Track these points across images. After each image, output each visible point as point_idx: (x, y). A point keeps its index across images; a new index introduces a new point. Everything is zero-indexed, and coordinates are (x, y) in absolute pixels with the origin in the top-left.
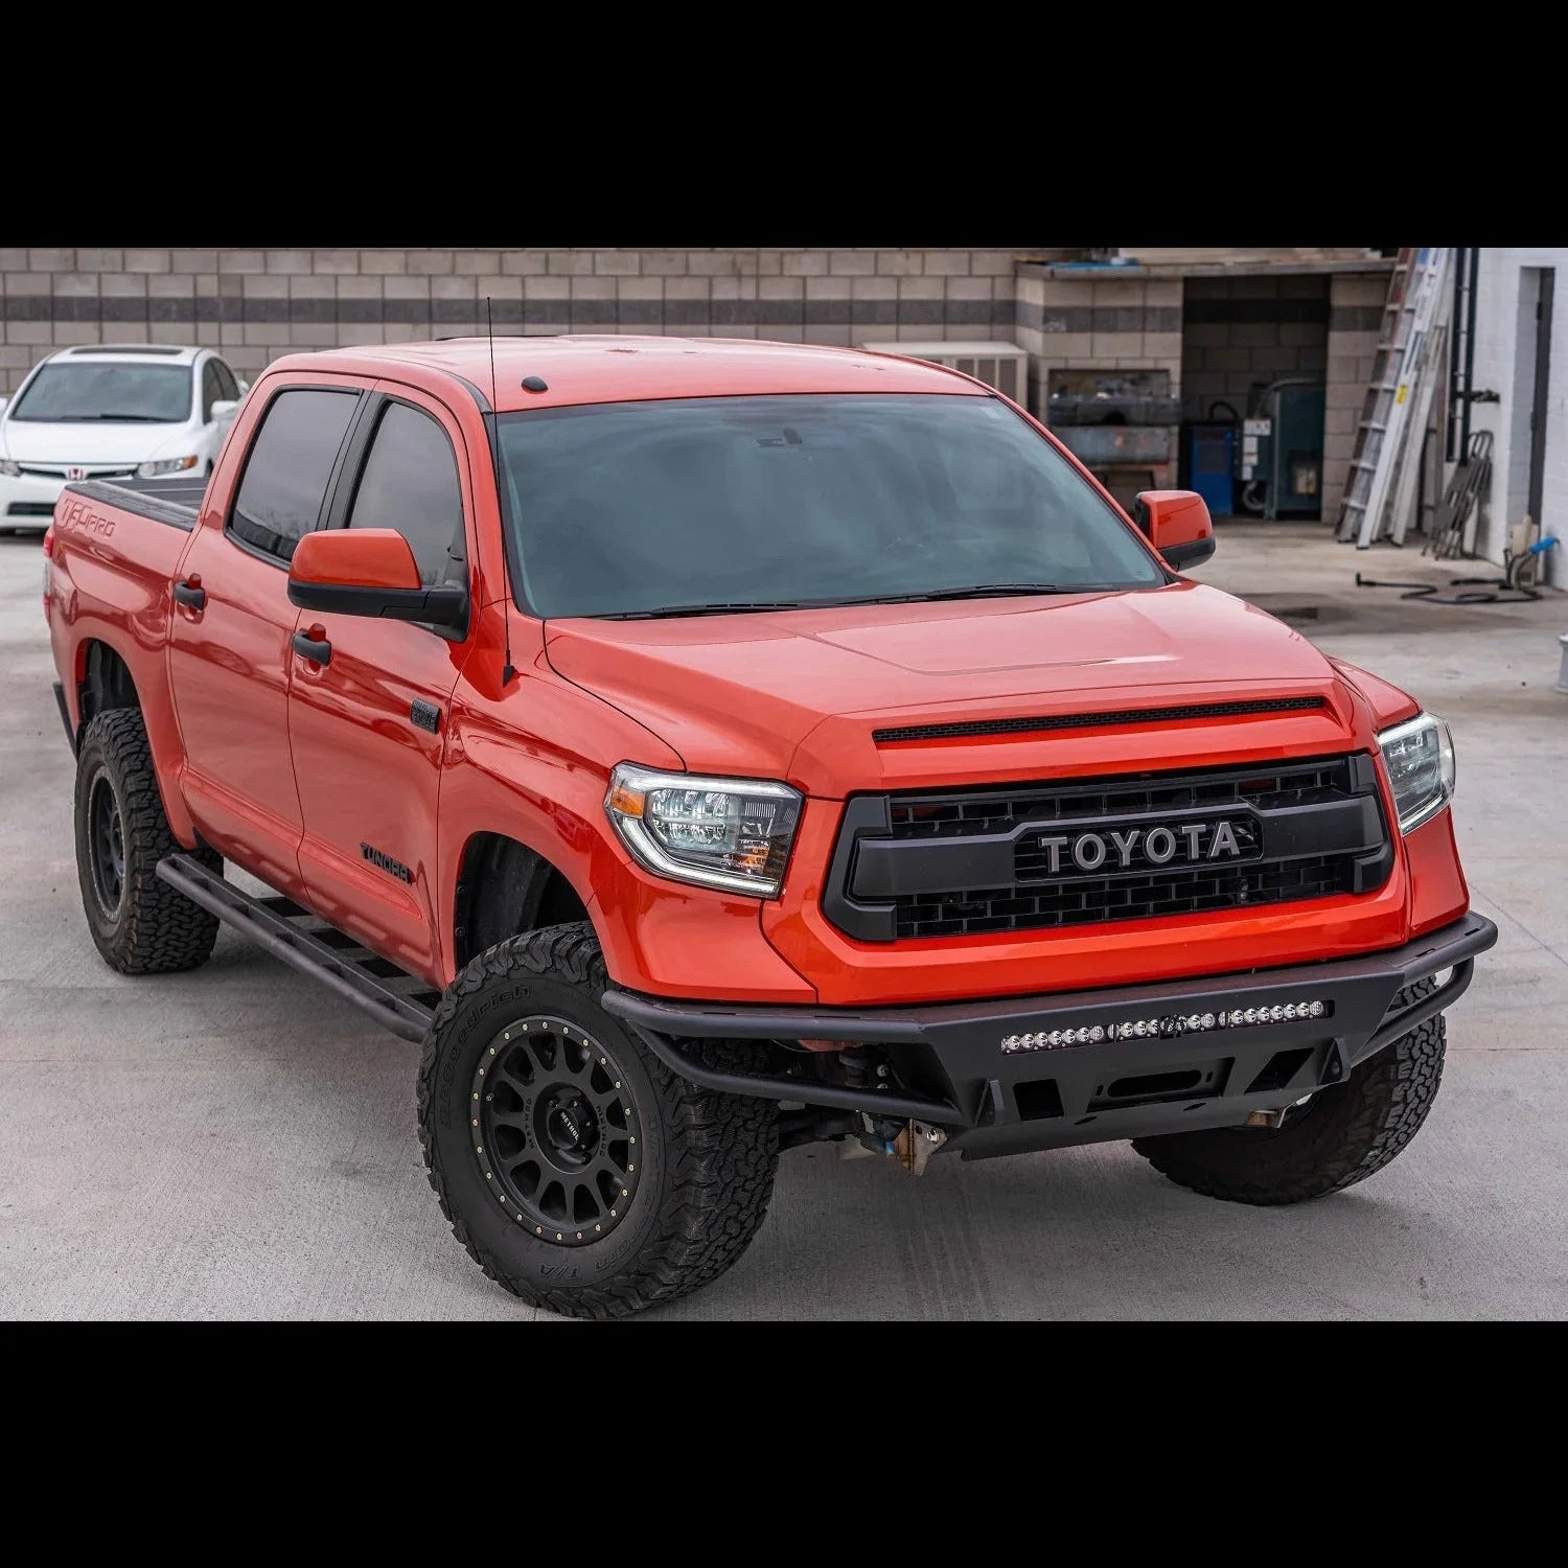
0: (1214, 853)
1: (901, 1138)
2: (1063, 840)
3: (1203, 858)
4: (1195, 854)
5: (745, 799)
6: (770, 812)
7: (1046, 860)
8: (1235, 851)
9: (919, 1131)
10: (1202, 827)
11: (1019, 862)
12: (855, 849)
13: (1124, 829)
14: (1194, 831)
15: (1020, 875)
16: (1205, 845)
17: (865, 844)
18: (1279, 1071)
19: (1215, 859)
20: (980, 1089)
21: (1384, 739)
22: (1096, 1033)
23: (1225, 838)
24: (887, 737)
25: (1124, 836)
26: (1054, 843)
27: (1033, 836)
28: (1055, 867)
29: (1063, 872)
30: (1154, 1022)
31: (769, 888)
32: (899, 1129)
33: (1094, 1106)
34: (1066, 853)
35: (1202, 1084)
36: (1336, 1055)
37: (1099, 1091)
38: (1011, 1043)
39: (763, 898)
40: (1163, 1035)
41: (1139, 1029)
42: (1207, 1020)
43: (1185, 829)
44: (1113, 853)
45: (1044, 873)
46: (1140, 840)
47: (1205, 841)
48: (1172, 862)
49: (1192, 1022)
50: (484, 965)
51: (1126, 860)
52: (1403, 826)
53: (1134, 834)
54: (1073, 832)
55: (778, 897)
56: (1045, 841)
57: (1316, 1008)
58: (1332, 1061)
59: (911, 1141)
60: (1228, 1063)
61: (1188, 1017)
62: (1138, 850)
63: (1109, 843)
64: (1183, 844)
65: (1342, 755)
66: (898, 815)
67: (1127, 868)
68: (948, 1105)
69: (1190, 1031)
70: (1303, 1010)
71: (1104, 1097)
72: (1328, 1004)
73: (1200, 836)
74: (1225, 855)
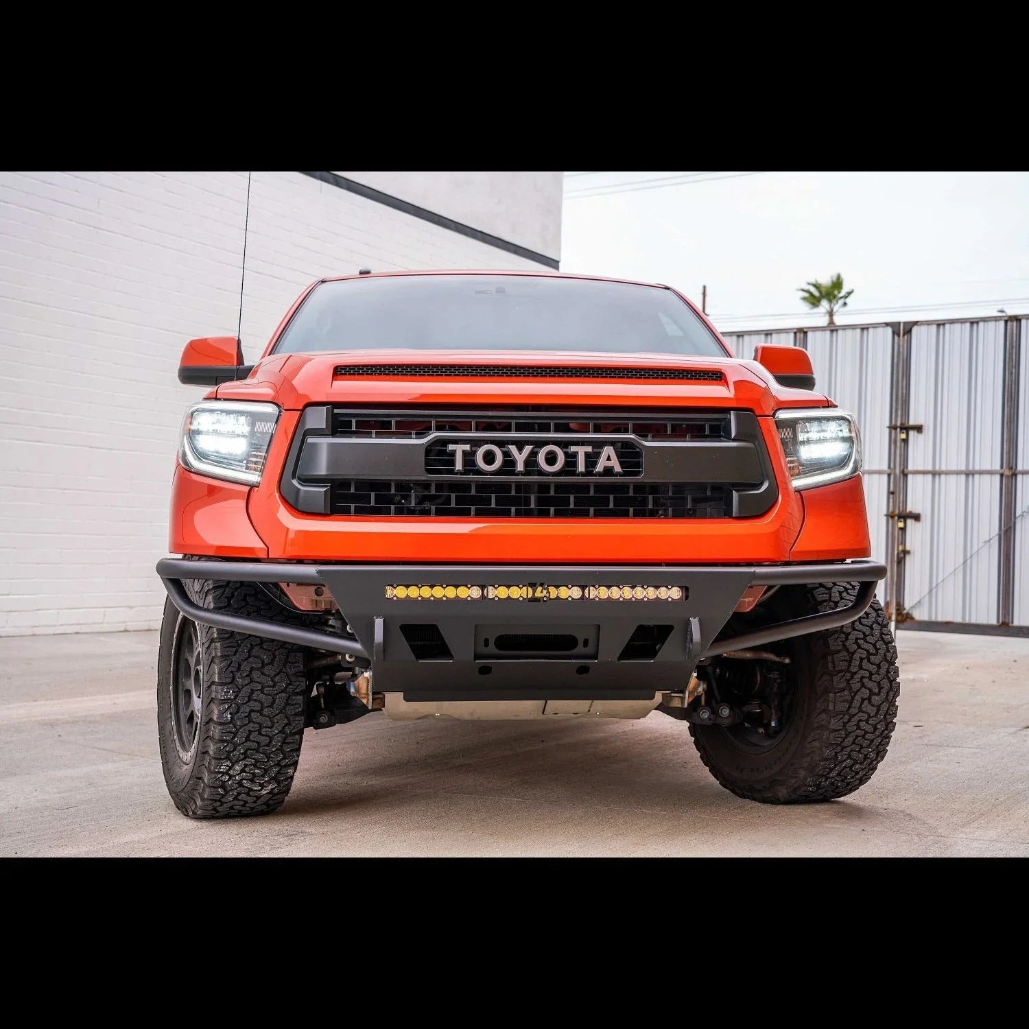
0: (599, 468)
1: (361, 680)
2: (467, 448)
3: (589, 473)
4: (581, 468)
7: (453, 463)
8: (618, 469)
10: (589, 449)
11: (429, 463)
12: (302, 443)
13: (520, 445)
14: (581, 451)
15: (429, 471)
16: (591, 462)
17: (309, 440)
19: (599, 474)
22: (475, 592)
23: (609, 458)
25: (520, 450)
28: (459, 466)
29: (466, 471)
34: (469, 458)
35: (581, 648)
37: (487, 643)
41: (513, 593)
42: (575, 592)
43: (573, 449)
44: (509, 462)
45: (452, 472)
46: (533, 454)
47: (591, 460)
48: (561, 472)
51: (520, 467)
53: (528, 449)
54: (476, 443)
56: (451, 447)
57: (675, 593)
59: (368, 683)
60: (597, 631)
61: (558, 588)
62: (531, 461)
63: (507, 454)
64: (571, 460)
65: (727, 410)
66: (341, 423)
67: (520, 473)
68: (356, 640)
69: (561, 598)
70: (663, 593)
71: (492, 649)
72: (685, 589)
73: (587, 455)
74: (608, 471)
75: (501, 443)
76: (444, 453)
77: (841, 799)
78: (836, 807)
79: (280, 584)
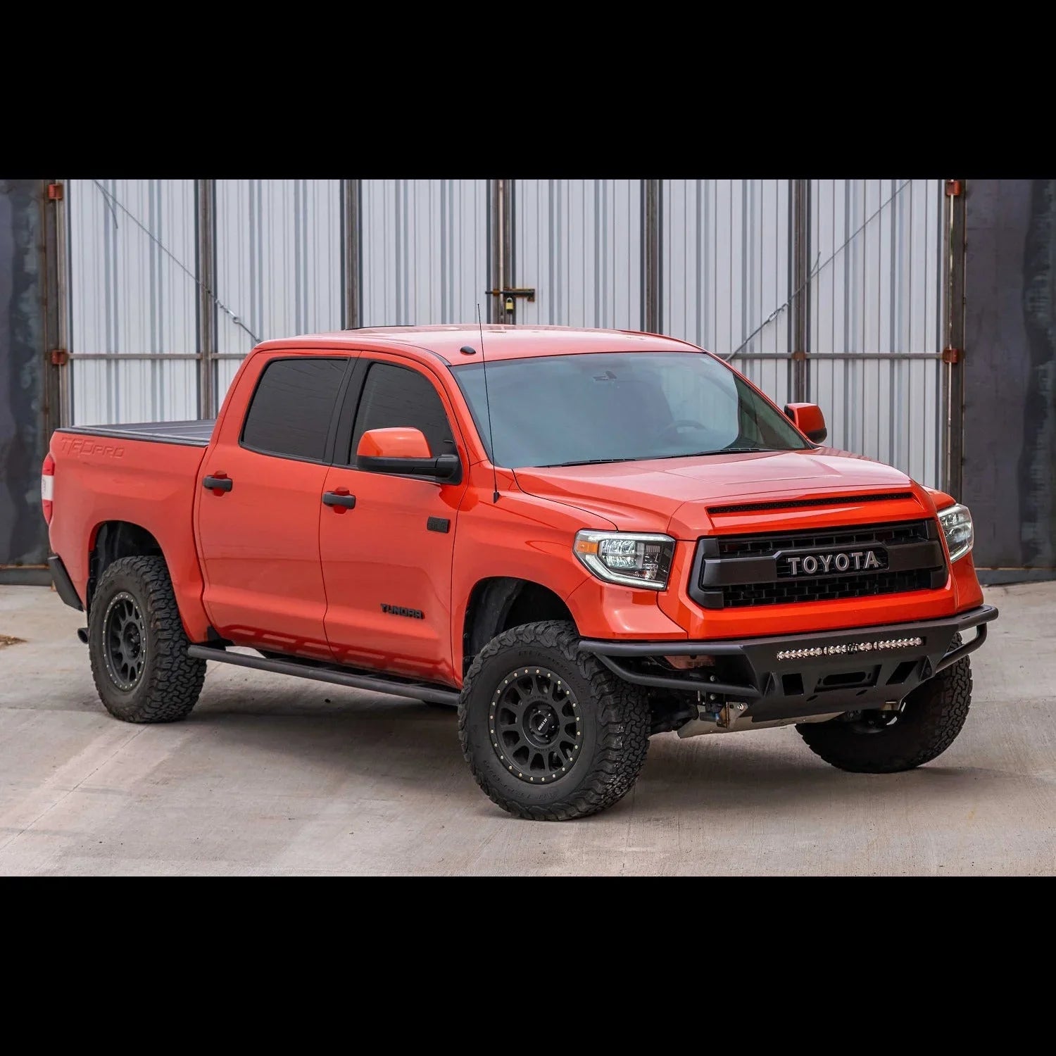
0: (867, 566)
1: (723, 712)
2: (798, 559)
3: (861, 569)
4: (858, 567)
5: (647, 543)
6: (657, 549)
7: (791, 569)
8: (876, 565)
9: (732, 707)
10: (861, 554)
11: (779, 570)
12: (703, 564)
13: (825, 554)
14: (857, 555)
15: (779, 576)
16: (862, 563)
17: (708, 561)
18: (901, 673)
19: (866, 569)
20: (767, 679)
21: (940, 515)
22: (818, 651)
23: (871, 559)
24: (713, 511)
25: (826, 558)
26: (794, 561)
27: (784, 557)
28: (795, 572)
29: (798, 574)
30: (844, 646)
31: (660, 586)
32: (721, 707)
33: (817, 690)
34: (799, 564)
35: (866, 680)
36: (928, 665)
37: (819, 682)
38: (780, 655)
39: (658, 590)
40: (849, 653)
41: (838, 649)
42: (868, 646)
43: (853, 554)
44: (821, 566)
45: (790, 575)
46: (833, 560)
47: (862, 560)
48: (848, 570)
49: (862, 647)
50: (499, 642)
51: (826, 570)
52: (951, 558)
53: (830, 557)
55: (664, 590)
56: (789, 560)
57: (918, 641)
58: (926, 667)
59: (727, 713)
60: (878, 669)
61: (860, 644)
62: (832, 564)
63: (819, 561)
64: (852, 560)
65: (922, 520)
66: (722, 547)
67: (827, 573)
68: (751, 687)
69: (860, 651)
70: (911, 642)
71: (822, 685)
72: (924, 639)
73: (860, 558)
74: (871, 566)
75: (815, 554)
76: (786, 564)
77: (922, 766)
78: (919, 771)
79: (666, 657)
